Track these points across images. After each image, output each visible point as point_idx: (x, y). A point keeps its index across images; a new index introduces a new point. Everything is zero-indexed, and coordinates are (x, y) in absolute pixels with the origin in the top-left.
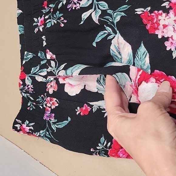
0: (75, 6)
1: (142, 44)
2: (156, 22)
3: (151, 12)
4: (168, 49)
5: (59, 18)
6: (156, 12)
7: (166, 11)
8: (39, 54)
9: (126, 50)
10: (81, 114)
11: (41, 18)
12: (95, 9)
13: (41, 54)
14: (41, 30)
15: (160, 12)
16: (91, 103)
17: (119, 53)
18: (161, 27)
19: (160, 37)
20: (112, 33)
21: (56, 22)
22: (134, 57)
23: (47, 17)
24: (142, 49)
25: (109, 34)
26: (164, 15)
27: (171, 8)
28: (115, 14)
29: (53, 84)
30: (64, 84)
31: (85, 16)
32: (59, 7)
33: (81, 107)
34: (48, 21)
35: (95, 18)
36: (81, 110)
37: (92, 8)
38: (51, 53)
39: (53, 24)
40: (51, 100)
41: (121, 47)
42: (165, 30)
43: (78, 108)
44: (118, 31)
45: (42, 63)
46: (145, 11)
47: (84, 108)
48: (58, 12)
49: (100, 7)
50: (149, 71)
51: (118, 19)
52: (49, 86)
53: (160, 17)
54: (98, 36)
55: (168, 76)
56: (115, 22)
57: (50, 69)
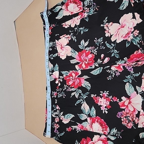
0: (69, 90)
1: (93, 106)
2: (98, 100)
3: (96, 97)
4: (102, 109)
5: (63, 94)
6: (98, 97)
7: (101, 97)
8: (53, 106)
9: (87, 108)
10: (68, 131)
11: (55, 92)
12: (77, 92)
13: (54, 106)
14: (55, 97)
15: (99, 97)
16: (72, 126)
17: (84, 109)
18: (99, 102)
19: (99, 105)
20: (83, 101)
21: (62, 96)
22: (90, 110)
23: (58, 93)
24: (93, 108)
25: (82, 102)
26: (100, 98)
27: (103, 96)
28: (84, 96)
29: (58, 119)
30: (62, 120)
31: (73, 94)
32: (63, 90)
33: (68, 128)
34: (59, 95)
35: (77, 96)
36: (68, 129)
37: (75, 92)
38: (59, 107)
39: (61, 96)
40: (56, 125)
41: (85, 107)
42: (101, 103)
43: (67, 128)
44: (85, 101)
45: (54, 109)
46: (94, 96)
47: (69, 128)
48: (63, 92)
49: (78, 91)
50: (95, 116)
51: (85, 97)
52: (56, 119)
53: (99, 99)
54: (78, 101)
55: (101, 119)
56: (84, 98)
57: (56, 113)
